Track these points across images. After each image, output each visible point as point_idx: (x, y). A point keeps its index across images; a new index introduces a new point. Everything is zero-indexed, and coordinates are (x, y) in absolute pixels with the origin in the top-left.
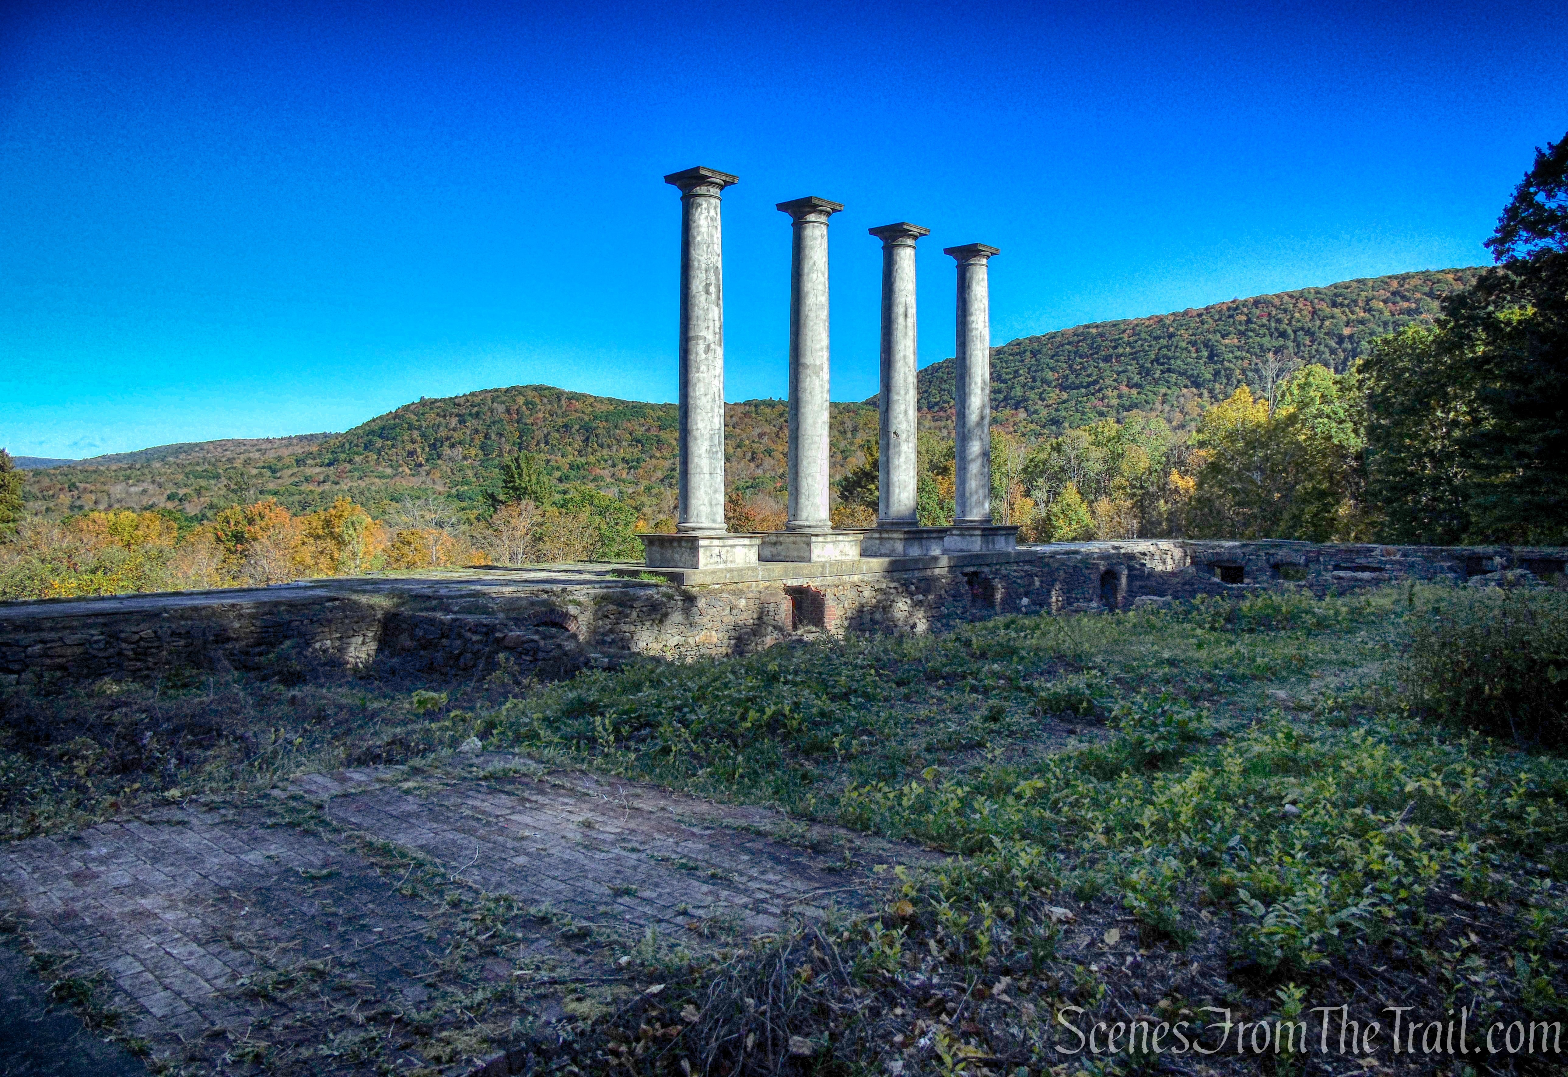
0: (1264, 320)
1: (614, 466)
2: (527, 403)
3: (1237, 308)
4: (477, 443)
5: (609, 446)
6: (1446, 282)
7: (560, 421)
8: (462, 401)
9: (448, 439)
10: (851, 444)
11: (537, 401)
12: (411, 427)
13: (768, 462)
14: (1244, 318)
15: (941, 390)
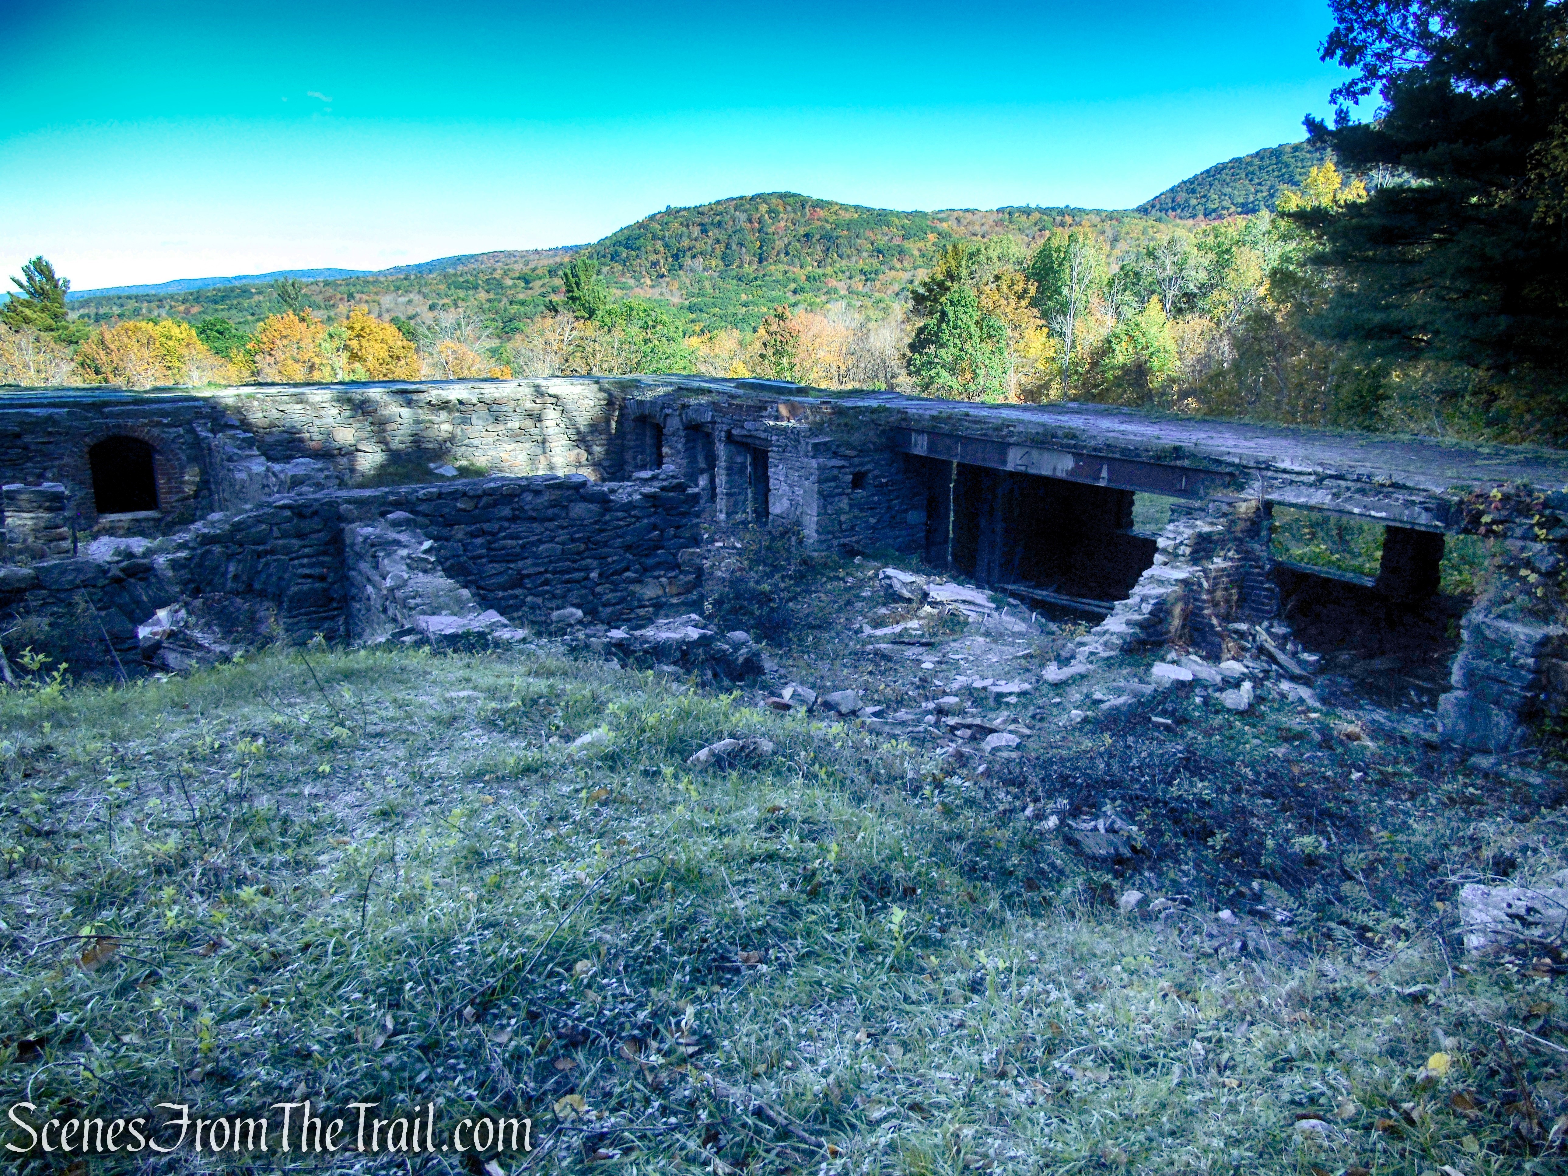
1: (850, 278)
2: (769, 212)
4: (718, 252)
5: (848, 256)
7: (802, 231)
8: (706, 210)
9: (690, 249)
11: (781, 209)
12: (654, 237)
15: (1222, 194)
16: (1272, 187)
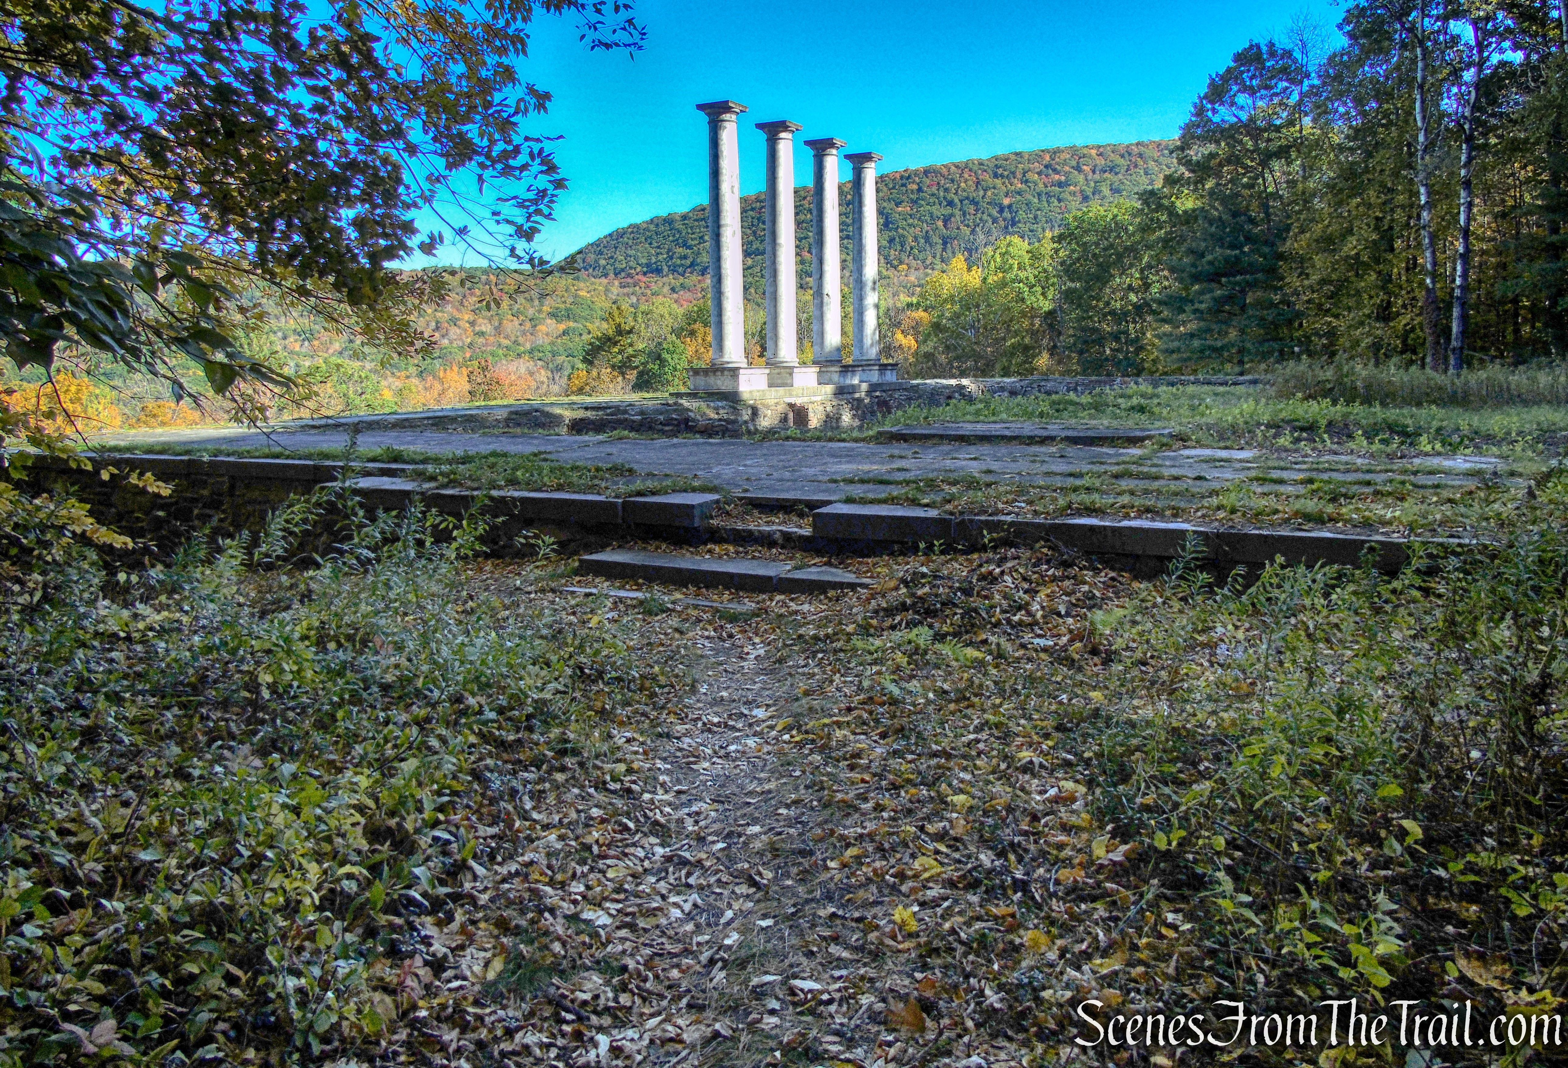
0: (934, 189)
3: (909, 177)
6: (1090, 157)
10: (540, 311)
13: (454, 332)
14: (915, 187)
15: (627, 256)
16: (669, 250)
